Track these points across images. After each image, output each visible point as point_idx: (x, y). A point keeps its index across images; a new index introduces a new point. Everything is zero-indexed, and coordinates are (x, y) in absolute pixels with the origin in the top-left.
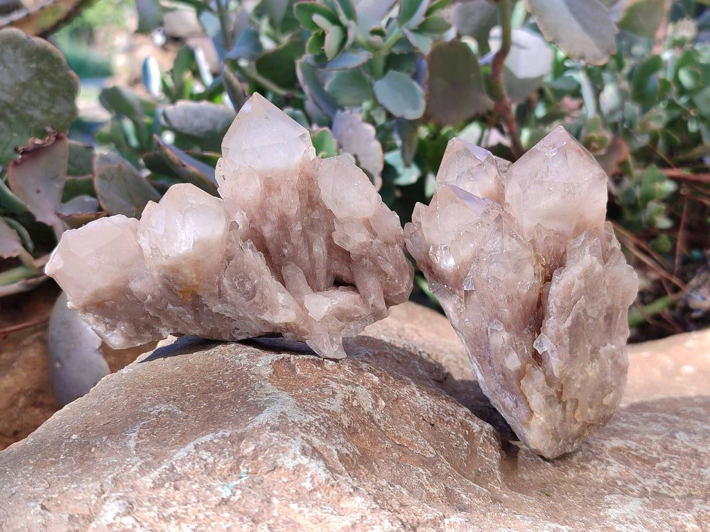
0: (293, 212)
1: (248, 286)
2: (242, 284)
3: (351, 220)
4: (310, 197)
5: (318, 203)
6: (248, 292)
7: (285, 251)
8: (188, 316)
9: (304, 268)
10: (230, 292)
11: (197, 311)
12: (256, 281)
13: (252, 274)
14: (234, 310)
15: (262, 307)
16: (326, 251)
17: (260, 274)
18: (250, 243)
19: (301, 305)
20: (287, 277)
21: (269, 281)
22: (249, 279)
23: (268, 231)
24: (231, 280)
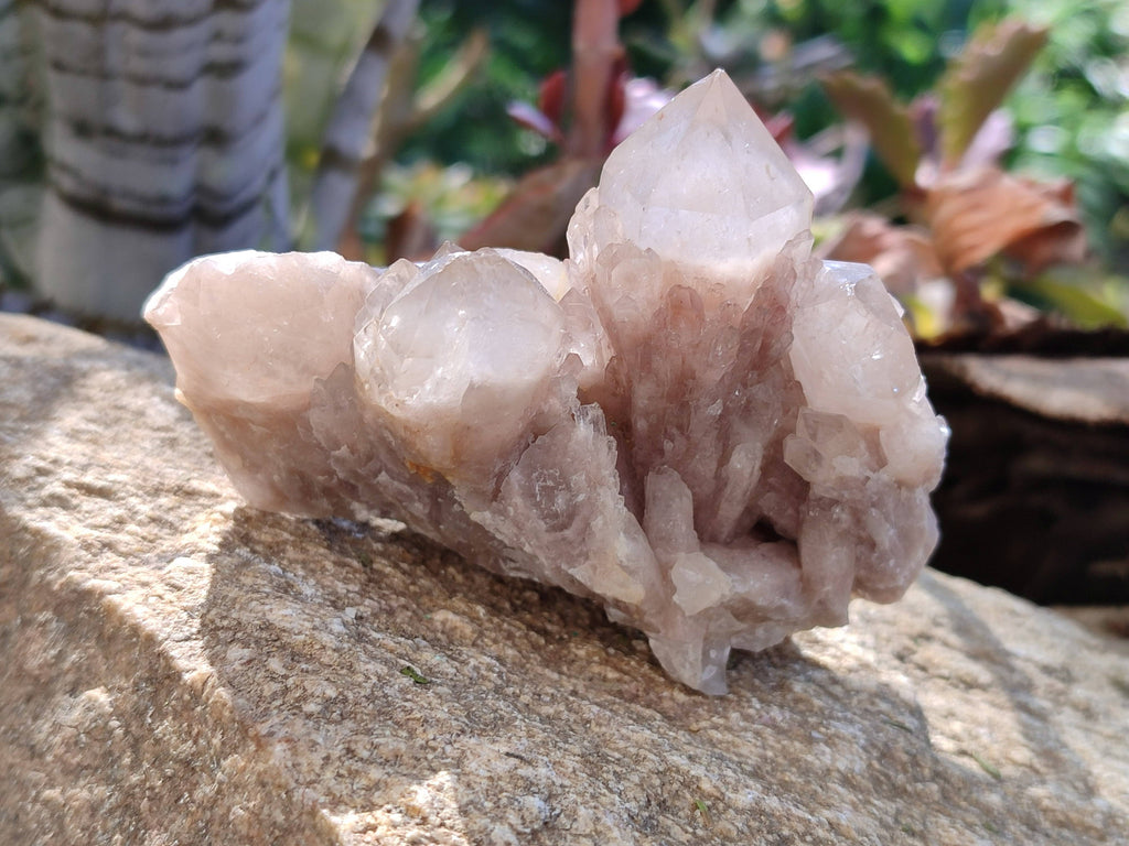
0: (712, 376)
1: (560, 502)
2: (549, 493)
3: (838, 423)
4: (765, 347)
5: (777, 361)
6: (556, 516)
7: (668, 446)
8: (417, 504)
9: (697, 489)
10: (518, 500)
11: (438, 504)
12: (581, 497)
13: (579, 479)
14: (516, 536)
15: (577, 552)
16: (757, 473)
17: (594, 484)
18: (595, 410)
19: (664, 570)
20: (654, 498)
21: (610, 503)
22: (569, 488)
23: (644, 395)
24: (529, 476)
